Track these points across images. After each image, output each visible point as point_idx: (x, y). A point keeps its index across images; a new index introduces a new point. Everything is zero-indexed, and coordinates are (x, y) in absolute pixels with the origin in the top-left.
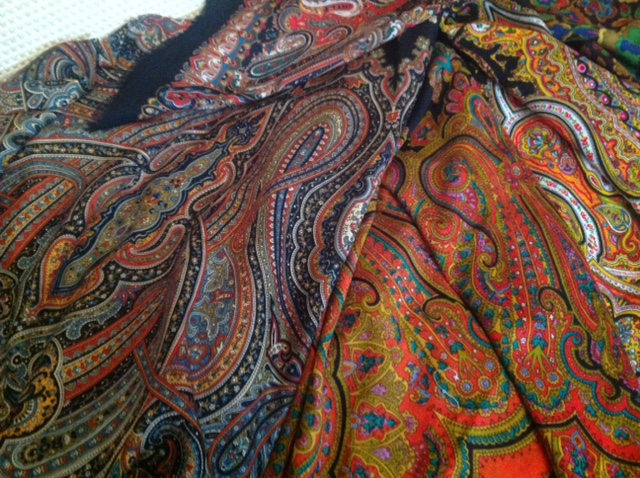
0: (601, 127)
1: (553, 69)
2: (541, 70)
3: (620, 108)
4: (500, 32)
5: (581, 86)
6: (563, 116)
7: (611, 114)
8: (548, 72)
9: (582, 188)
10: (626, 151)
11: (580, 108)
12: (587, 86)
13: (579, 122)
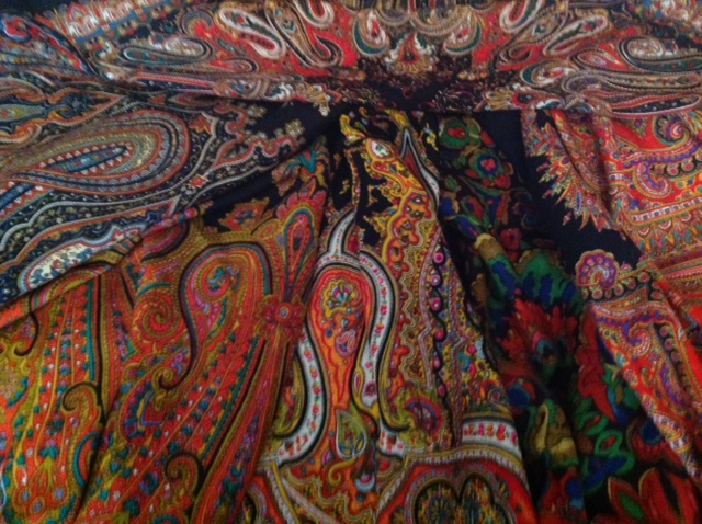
0: (405, 327)
1: (412, 238)
2: (399, 232)
3: (444, 325)
4: (394, 167)
5: (423, 274)
6: (379, 289)
7: (428, 324)
8: (405, 239)
9: (341, 379)
10: (411, 368)
11: (401, 294)
12: (429, 278)
13: (388, 305)
